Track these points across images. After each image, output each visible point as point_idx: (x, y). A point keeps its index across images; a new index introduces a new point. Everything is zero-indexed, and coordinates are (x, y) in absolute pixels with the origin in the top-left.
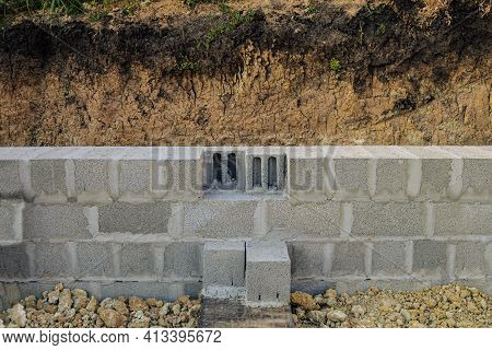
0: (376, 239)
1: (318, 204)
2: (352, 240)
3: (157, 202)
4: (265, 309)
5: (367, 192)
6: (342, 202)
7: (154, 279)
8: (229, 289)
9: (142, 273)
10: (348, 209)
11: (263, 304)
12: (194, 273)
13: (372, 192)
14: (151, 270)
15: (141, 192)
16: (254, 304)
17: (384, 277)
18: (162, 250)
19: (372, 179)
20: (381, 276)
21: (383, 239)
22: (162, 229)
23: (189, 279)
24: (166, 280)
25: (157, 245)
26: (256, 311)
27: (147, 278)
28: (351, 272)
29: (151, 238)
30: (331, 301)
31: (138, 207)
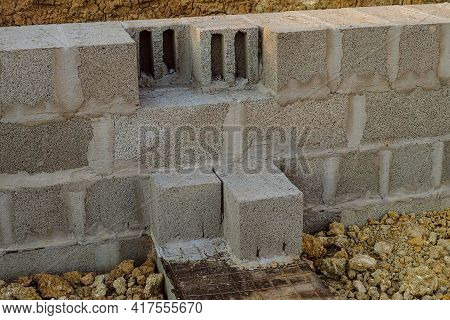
0: (396, 145)
1: (318, 100)
2: (364, 148)
3: (69, 117)
4: (270, 271)
5: (385, 77)
6: (351, 94)
7: (70, 240)
8: (199, 243)
9: (49, 234)
10: (359, 104)
11: (264, 262)
12: (134, 224)
13: (393, 76)
14: (65, 227)
15: (39, 104)
16: (251, 265)
17: (404, 197)
18: (81, 194)
19: (394, 57)
20: (401, 195)
21: (405, 143)
22: (79, 160)
23: (128, 234)
24: (91, 239)
25: (72, 187)
26: (258, 276)
27: (58, 241)
28: (361, 195)
29: (61, 177)
30: (341, 240)
31: (36, 129)
